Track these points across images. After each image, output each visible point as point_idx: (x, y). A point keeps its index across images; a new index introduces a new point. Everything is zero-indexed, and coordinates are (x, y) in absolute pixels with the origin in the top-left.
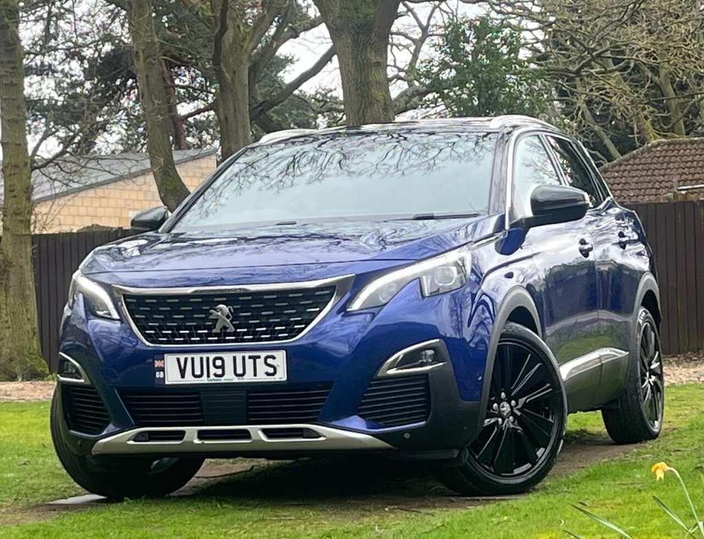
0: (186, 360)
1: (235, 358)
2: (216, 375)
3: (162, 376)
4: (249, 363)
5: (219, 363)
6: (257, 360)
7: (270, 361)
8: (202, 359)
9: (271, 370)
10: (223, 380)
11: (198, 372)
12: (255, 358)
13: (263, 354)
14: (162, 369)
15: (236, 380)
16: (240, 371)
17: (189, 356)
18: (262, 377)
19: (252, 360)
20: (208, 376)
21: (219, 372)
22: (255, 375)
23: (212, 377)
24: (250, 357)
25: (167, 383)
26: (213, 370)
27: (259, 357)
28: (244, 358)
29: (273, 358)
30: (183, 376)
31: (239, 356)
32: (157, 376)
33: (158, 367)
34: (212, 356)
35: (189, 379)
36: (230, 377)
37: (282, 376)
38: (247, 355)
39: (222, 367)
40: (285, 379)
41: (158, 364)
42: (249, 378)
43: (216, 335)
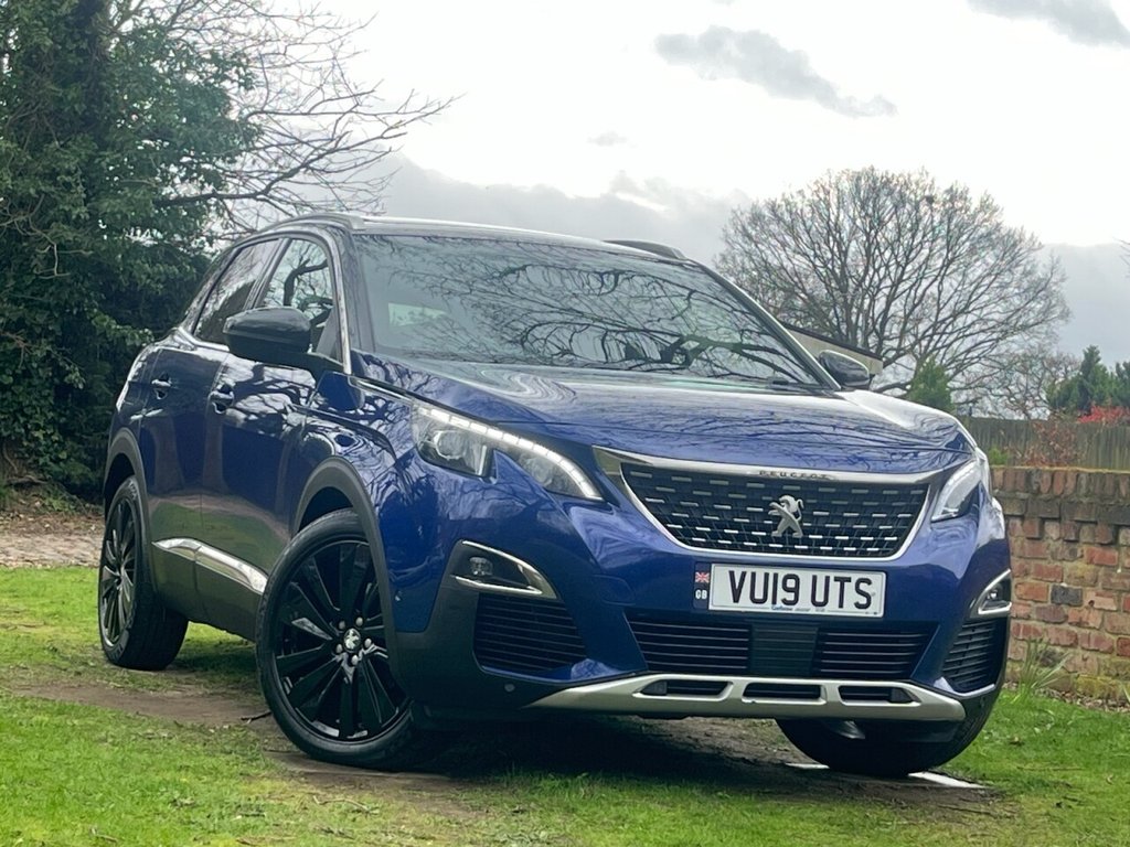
0: (744, 575)
1: (815, 578)
2: (785, 601)
3: (704, 596)
4: (835, 587)
5: (791, 583)
6: (846, 584)
7: (863, 586)
8: (767, 575)
9: (863, 601)
10: (794, 610)
11: (759, 595)
12: (843, 581)
13: (855, 576)
14: (706, 587)
15: (813, 611)
16: (820, 598)
17: (749, 570)
18: (849, 610)
19: (839, 583)
20: (774, 602)
21: (791, 596)
22: (841, 606)
23: (779, 603)
24: (836, 579)
25: (711, 607)
26: (781, 594)
27: (849, 580)
28: (827, 579)
29: (868, 582)
30: (736, 599)
31: (821, 575)
32: (698, 597)
33: (699, 583)
34: (782, 573)
35: (745, 604)
36: (805, 606)
37: (876, 610)
38: (832, 574)
39: (796, 590)
40: (880, 614)
41: (700, 578)
42: (832, 609)
43: (778, 540)
